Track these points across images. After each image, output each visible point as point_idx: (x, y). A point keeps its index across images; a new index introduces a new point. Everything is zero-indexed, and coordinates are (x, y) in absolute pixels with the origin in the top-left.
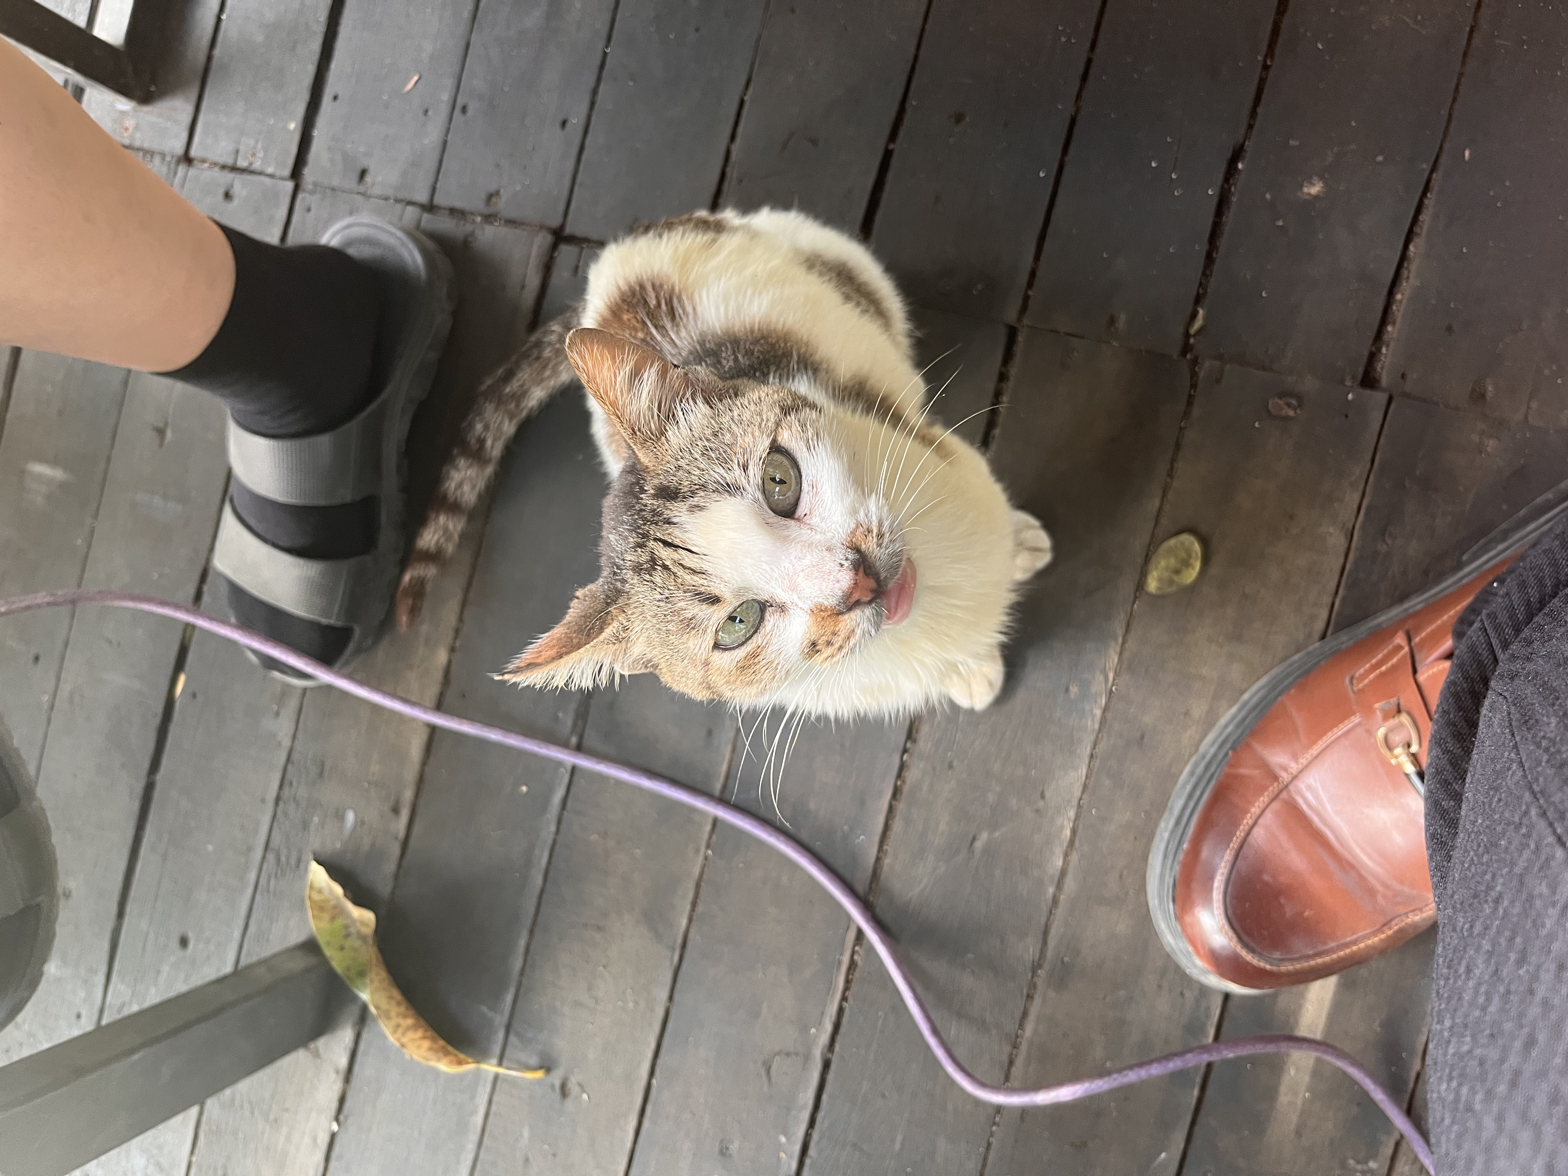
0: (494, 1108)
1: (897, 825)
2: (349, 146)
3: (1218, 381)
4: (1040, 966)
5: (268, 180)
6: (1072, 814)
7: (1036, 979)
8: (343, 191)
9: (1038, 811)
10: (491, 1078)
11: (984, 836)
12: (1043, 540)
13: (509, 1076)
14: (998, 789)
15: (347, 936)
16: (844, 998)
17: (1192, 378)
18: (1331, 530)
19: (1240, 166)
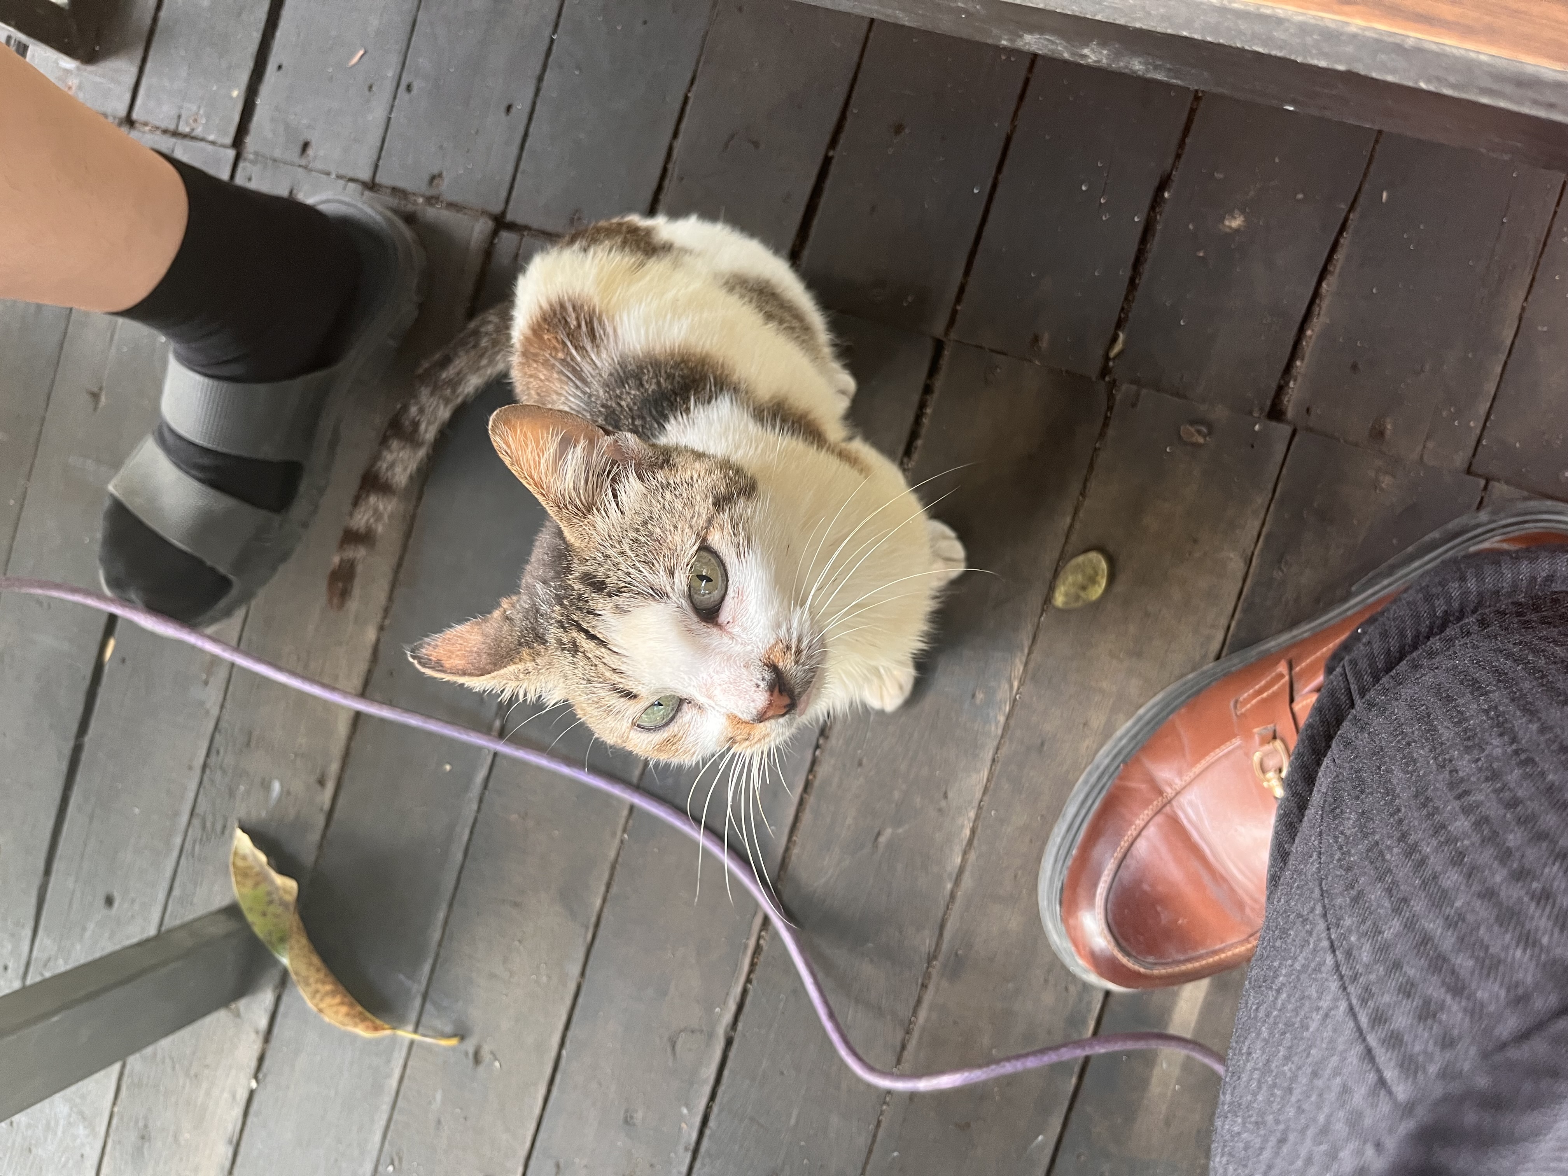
0: (408, 1071)
1: (807, 817)
2: (292, 117)
3: (1134, 405)
4: (935, 957)
5: (210, 148)
6: (972, 814)
7: (930, 969)
8: (285, 163)
9: (940, 810)
10: (406, 1044)
11: (888, 832)
12: (958, 550)
13: (424, 1042)
14: (904, 787)
15: (271, 902)
16: (748, 980)
17: (1109, 400)
18: (1232, 555)
19: (1166, 195)
